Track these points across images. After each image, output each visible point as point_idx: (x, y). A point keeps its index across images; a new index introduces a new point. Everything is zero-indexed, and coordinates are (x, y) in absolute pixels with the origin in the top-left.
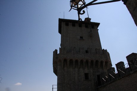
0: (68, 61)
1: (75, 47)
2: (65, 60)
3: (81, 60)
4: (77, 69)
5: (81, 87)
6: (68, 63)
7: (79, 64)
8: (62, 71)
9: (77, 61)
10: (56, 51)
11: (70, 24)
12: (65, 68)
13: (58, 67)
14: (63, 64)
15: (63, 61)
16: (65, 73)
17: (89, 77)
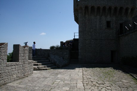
0: (90, 8)
2: (86, 8)
3: (103, 7)
4: (98, 17)
5: (102, 35)
6: (90, 10)
7: (101, 11)
8: (83, 18)
9: (99, 8)
12: (87, 16)
13: (80, 14)
14: (84, 12)
15: (84, 9)
16: (86, 21)
17: (111, 25)
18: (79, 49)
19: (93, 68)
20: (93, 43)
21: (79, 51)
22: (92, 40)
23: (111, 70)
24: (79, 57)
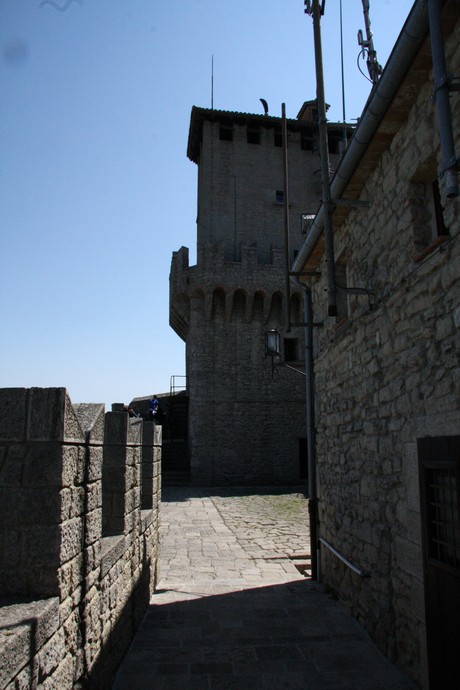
0: (229, 296)
1: (255, 245)
2: (219, 293)
3: (274, 295)
4: (257, 324)
5: (269, 387)
6: (229, 302)
7: (267, 307)
8: (207, 329)
9: (259, 296)
10: (184, 251)
11: (240, 131)
12: (218, 320)
13: (194, 314)
14: (210, 307)
15: (208, 297)
16: (217, 338)
17: (300, 351)
18: (192, 433)
19: (244, 497)
20: (240, 413)
21: (194, 441)
22: (236, 404)
23: (296, 499)
24: (194, 463)
